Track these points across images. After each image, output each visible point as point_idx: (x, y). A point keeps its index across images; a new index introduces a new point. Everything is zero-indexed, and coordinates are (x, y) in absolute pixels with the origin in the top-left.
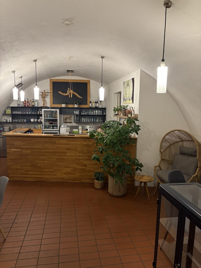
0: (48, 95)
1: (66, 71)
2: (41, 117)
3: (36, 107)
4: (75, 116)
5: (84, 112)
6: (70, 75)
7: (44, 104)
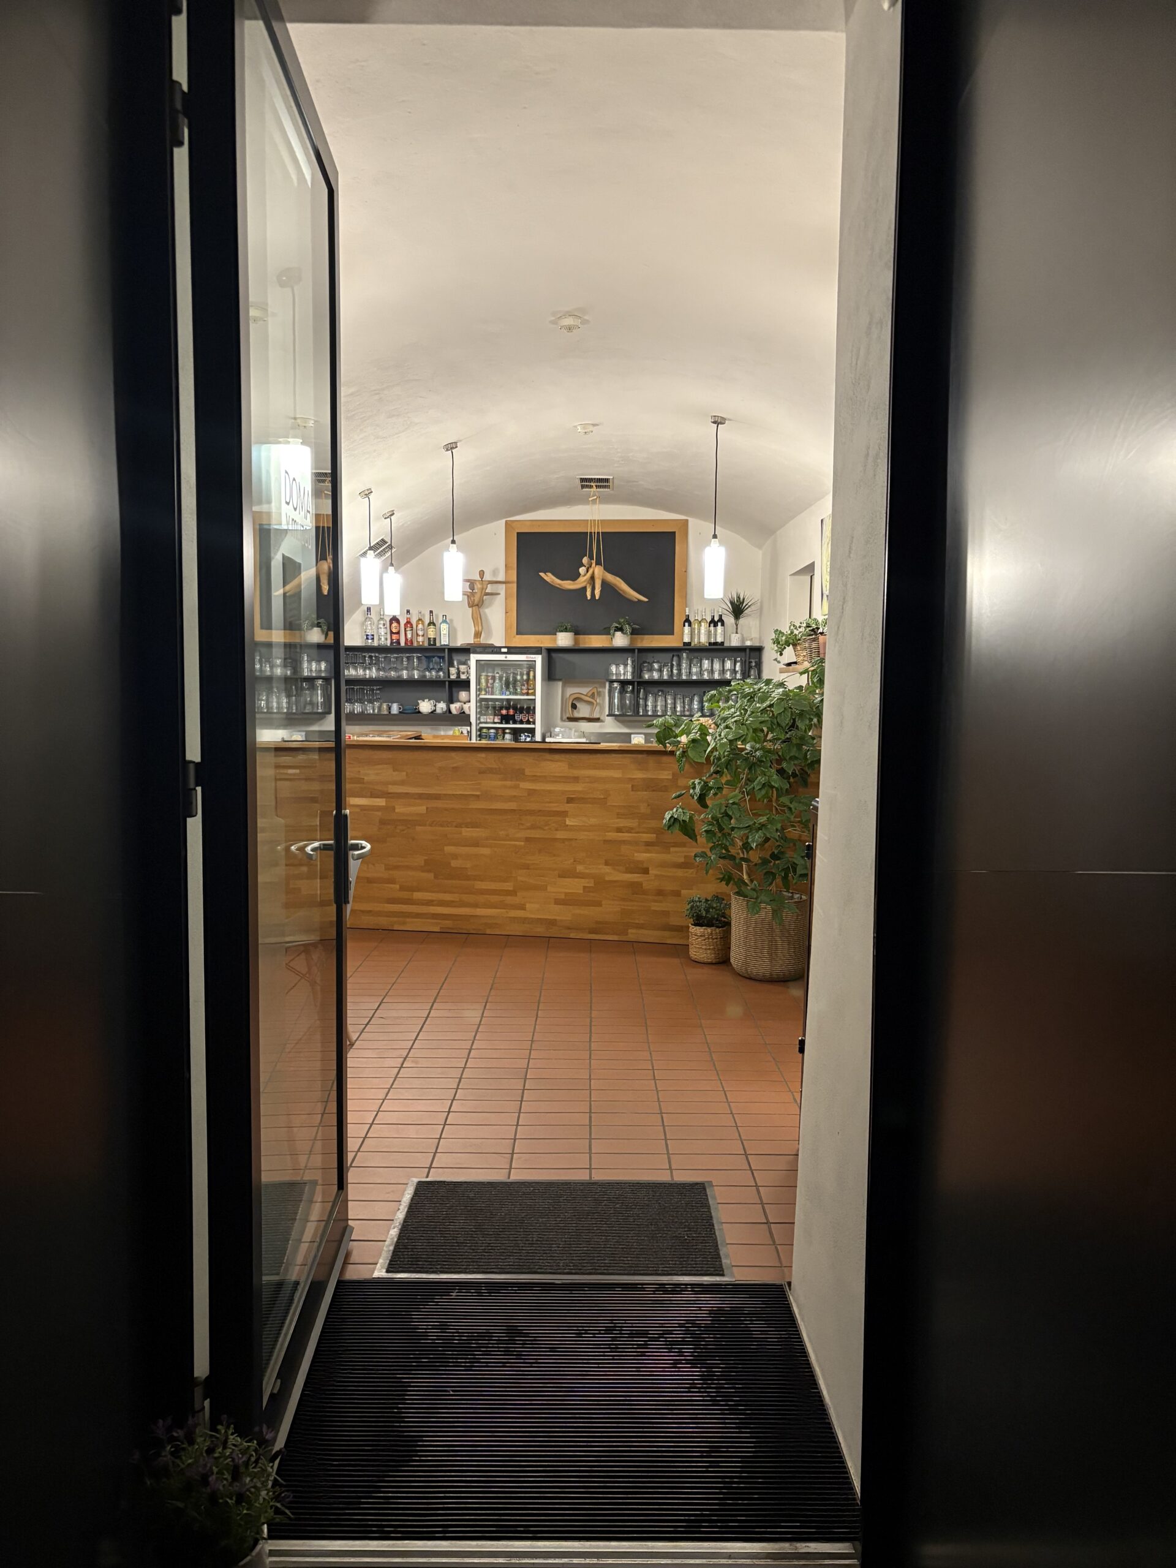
0: (499, 594)
1: (578, 483)
2: (463, 695)
3: (442, 649)
4: (616, 685)
5: (656, 666)
6: (594, 502)
7: (478, 635)
